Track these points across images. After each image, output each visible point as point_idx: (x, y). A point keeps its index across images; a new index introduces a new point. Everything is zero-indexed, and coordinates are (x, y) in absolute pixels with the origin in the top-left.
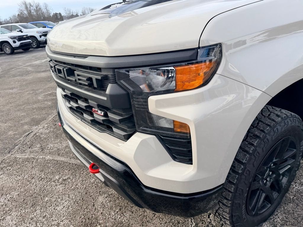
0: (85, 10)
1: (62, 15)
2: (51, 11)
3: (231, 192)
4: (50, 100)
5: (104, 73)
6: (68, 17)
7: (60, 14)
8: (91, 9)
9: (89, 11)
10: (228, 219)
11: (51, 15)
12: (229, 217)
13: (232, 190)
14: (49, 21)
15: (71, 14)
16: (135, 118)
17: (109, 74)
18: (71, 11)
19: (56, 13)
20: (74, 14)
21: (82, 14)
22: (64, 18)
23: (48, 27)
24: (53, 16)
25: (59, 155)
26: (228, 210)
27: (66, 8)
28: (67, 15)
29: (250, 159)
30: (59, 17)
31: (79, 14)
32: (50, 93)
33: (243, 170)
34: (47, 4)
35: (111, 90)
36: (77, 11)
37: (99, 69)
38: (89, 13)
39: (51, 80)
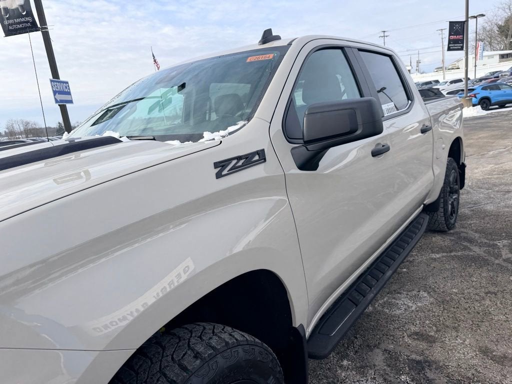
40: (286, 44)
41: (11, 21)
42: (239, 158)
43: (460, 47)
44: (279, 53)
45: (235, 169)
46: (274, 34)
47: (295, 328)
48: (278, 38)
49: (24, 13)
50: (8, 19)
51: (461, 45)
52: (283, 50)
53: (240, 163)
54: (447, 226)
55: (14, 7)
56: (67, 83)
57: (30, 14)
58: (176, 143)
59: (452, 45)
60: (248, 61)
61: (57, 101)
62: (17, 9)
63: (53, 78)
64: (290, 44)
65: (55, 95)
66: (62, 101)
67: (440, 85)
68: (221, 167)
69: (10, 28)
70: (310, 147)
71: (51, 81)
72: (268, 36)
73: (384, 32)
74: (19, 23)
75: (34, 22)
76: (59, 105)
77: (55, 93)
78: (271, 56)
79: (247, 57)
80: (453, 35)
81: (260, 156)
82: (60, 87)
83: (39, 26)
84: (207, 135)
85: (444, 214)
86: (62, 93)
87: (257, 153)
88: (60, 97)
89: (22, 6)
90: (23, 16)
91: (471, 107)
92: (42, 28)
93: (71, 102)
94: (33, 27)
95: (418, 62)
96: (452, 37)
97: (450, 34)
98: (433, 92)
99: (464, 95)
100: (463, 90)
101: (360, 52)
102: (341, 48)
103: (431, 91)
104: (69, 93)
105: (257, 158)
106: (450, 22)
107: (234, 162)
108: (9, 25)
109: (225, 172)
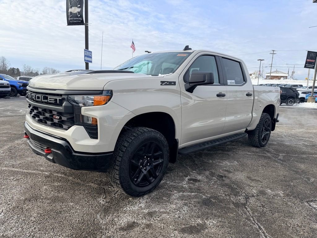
0: (47, 70)
1: (20, 71)
2: (8, 65)
3: (119, 161)
4: (5, 137)
5: (63, 97)
6: (26, 74)
7: (18, 69)
8: (53, 69)
9: (51, 71)
10: (118, 179)
11: (8, 69)
12: (119, 177)
13: (120, 160)
14: (7, 75)
15: (31, 72)
16: (75, 118)
17: (65, 97)
18: (31, 69)
19: (13, 68)
20: (33, 72)
21: (42, 73)
22: (21, 74)
23: (5, 80)
24: (9, 70)
25: (13, 167)
26: (118, 173)
27: (26, 65)
28: (26, 71)
29: (129, 145)
30: (16, 73)
31: (39, 73)
32: (5, 132)
33: (126, 150)
34: (5, 58)
35: (65, 104)
36: (38, 69)
37: (61, 95)
38: (51, 73)
39: (5, 124)
40: (192, 52)
41: (72, 19)
42: (168, 82)
43: (312, 67)
44: (188, 55)
45: (166, 84)
46: (189, 48)
47: (176, 139)
48: (190, 49)
49: (79, 16)
50: (71, 17)
51: (313, 65)
52: (190, 54)
53: (168, 83)
54: (259, 144)
55: (75, 12)
56: (91, 52)
57: (82, 16)
58: (151, 76)
59: (308, 65)
60: (178, 55)
61: (85, 60)
62: (76, 13)
63: (86, 49)
64: (193, 52)
65: (85, 57)
66: (87, 61)
67: (303, 88)
68: (162, 83)
69: (71, 22)
70: (190, 84)
71: (85, 50)
72: (187, 48)
73: (274, 51)
74: (75, 20)
75: (82, 21)
76: (85, 62)
77: (85, 56)
78: (186, 55)
79: (177, 54)
80: (309, 59)
81: (174, 83)
82: (88, 54)
83: (84, 22)
84: (160, 75)
85: (258, 138)
86: (88, 57)
87: (174, 82)
88: (87, 59)
89: (79, 12)
90: (78, 17)
91: (314, 103)
92: (86, 24)
93: (91, 62)
94: (81, 23)
95: (293, 72)
96: (308, 60)
97: (307, 58)
98: (292, 90)
99: (311, 95)
100: (311, 92)
101: (223, 59)
102: (214, 56)
103: (291, 90)
104: (91, 57)
105: (173, 83)
106: (308, 52)
107: (166, 82)
108: (71, 20)
109: (163, 84)
